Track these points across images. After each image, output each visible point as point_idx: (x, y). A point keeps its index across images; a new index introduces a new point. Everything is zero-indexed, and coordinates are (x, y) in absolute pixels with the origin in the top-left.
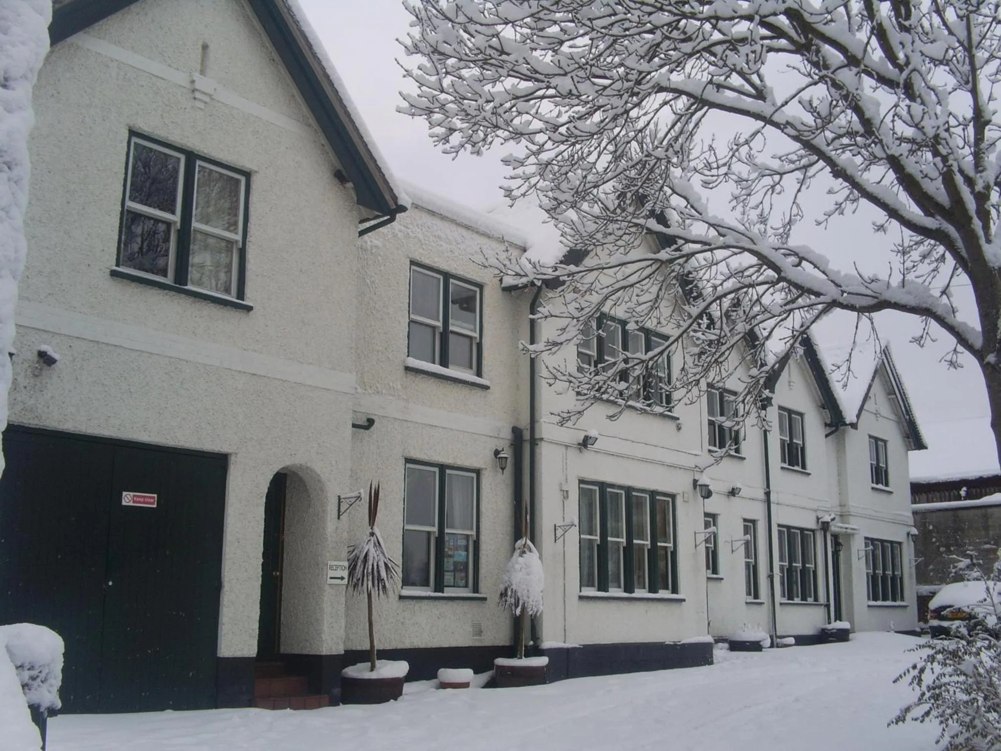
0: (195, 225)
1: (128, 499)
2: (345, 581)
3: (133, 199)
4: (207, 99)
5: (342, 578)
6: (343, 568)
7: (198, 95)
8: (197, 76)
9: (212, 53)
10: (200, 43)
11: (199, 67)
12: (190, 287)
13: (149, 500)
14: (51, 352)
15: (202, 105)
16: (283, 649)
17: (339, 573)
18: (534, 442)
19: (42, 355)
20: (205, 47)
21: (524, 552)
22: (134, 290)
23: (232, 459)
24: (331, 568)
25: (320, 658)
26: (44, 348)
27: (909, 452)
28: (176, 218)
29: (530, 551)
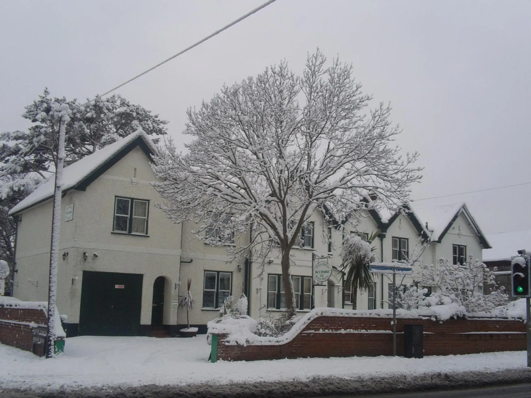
0: (134, 216)
1: (117, 286)
2: (177, 306)
3: (117, 213)
4: (136, 184)
5: (176, 305)
6: (177, 302)
7: (133, 183)
8: (133, 178)
9: (137, 171)
10: (134, 168)
11: (133, 175)
12: (133, 233)
13: (122, 287)
14: (97, 254)
15: (135, 186)
16: (164, 324)
17: (175, 304)
18: (251, 263)
19: (95, 255)
20: (135, 169)
21: (242, 297)
22: (117, 236)
23: (144, 276)
24: (173, 302)
25: (170, 326)
26: (95, 253)
27: (483, 250)
28: (129, 216)
29: (244, 297)
